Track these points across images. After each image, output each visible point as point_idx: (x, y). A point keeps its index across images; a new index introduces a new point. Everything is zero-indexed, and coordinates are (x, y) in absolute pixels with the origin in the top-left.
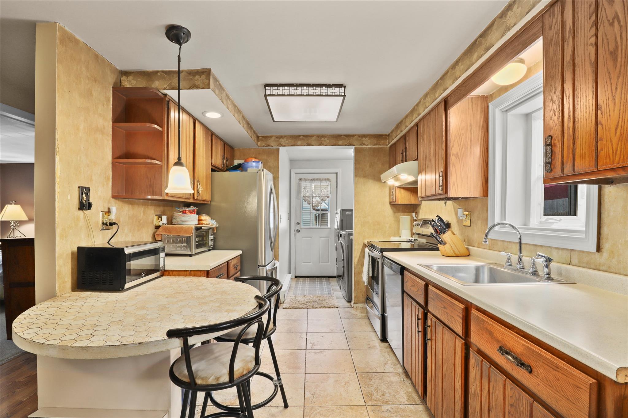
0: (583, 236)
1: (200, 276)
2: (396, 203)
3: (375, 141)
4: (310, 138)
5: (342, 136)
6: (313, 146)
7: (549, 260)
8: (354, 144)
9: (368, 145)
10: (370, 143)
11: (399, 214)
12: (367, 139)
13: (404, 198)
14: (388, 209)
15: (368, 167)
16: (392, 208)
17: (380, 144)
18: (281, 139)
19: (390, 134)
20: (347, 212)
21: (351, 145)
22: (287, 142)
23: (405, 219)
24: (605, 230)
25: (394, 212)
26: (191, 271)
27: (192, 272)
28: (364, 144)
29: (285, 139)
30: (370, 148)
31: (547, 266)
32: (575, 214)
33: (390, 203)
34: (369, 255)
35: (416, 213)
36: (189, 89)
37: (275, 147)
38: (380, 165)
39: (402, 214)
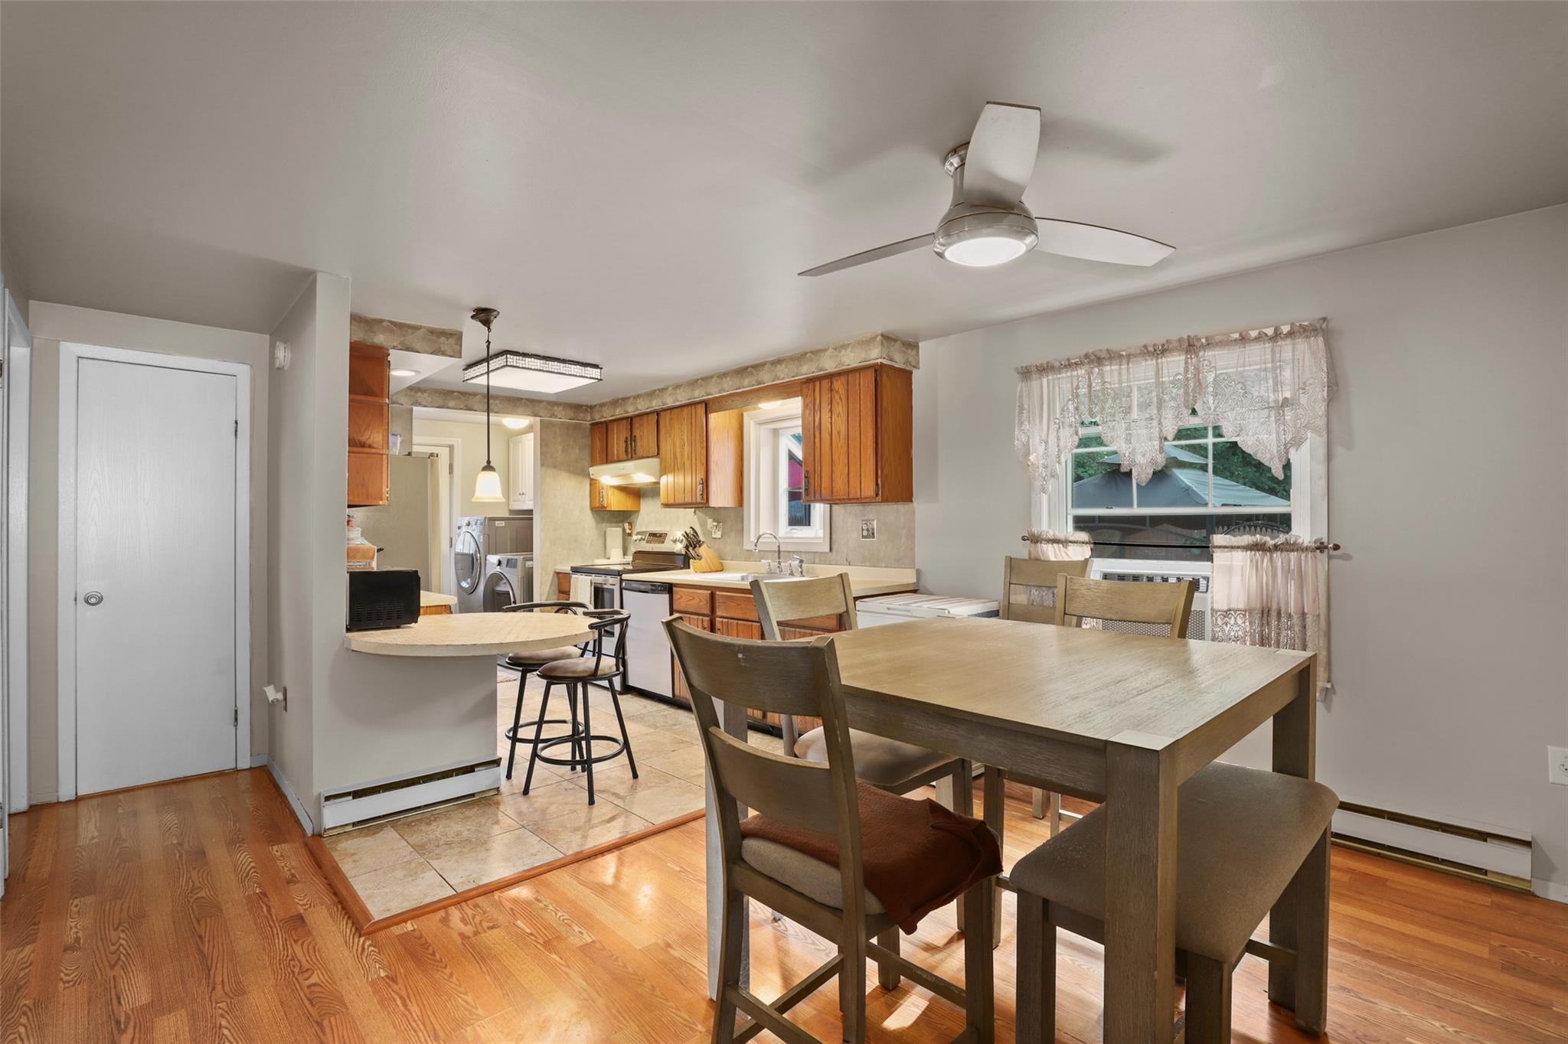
0: (821, 541)
1: (441, 613)
2: (608, 509)
3: (571, 413)
4: (471, 397)
5: (524, 401)
6: (475, 411)
7: (801, 561)
8: (542, 414)
9: (562, 417)
10: (565, 415)
11: (604, 525)
12: (560, 408)
13: (616, 502)
14: (588, 519)
15: (560, 453)
16: (593, 516)
17: (579, 418)
18: (419, 394)
19: (595, 406)
20: (497, 522)
21: (536, 415)
22: (430, 399)
23: (615, 533)
24: (834, 536)
25: (597, 522)
26: (427, 607)
27: (428, 609)
28: (556, 417)
29: (426, 395)
30: (563, 424)
31: (801, 567)
32: (809, 525)
33: (592, 509)
34: (591, 583)
35: (630, 524)
36: (431, 354)
37: (405, 406)
38: (577, 451)
39: (609, 524)
